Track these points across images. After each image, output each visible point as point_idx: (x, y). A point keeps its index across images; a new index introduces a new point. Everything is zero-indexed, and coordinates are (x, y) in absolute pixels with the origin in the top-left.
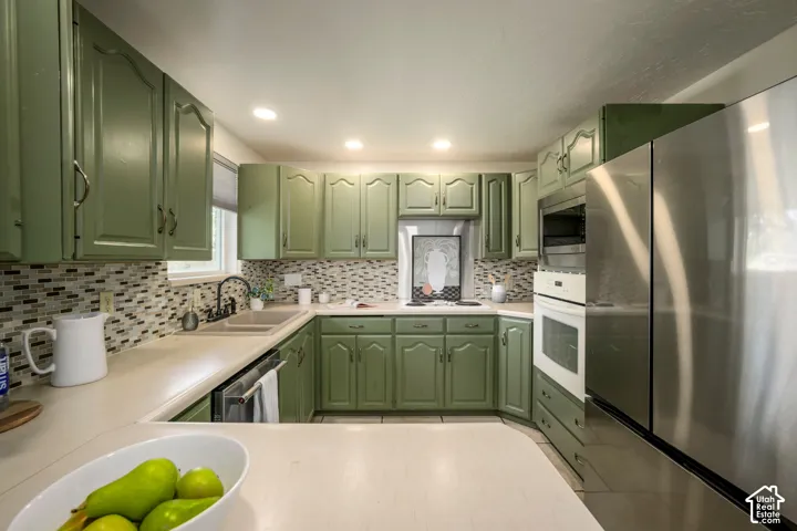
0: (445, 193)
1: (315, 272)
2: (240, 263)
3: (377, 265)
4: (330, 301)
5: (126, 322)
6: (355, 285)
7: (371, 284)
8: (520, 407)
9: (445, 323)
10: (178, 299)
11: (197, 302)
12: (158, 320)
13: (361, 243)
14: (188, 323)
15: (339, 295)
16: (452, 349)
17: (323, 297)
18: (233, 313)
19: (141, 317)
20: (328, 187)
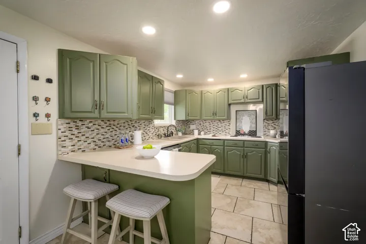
0: (247, 94)
1: (200, 124)
2: (175, 121)
3: (222, 122)
4: (205, 134)
5: (145, 135)
6: (214, 129)
7: (220, 129)
8: (274, 178)
9: (244, 143)
10: (157, 130)
11: (162, 132)
12: (152, 135)
13: (215, 114)
14: (159, 136)
15: (208, 133)
16: (247, 154)
17: (202, 133)
18: (172, 135)
19: (149, 134)
20: (203, 95)
